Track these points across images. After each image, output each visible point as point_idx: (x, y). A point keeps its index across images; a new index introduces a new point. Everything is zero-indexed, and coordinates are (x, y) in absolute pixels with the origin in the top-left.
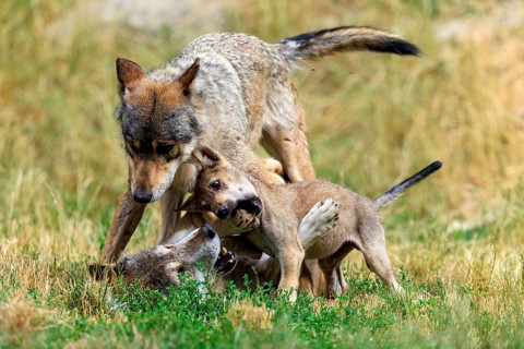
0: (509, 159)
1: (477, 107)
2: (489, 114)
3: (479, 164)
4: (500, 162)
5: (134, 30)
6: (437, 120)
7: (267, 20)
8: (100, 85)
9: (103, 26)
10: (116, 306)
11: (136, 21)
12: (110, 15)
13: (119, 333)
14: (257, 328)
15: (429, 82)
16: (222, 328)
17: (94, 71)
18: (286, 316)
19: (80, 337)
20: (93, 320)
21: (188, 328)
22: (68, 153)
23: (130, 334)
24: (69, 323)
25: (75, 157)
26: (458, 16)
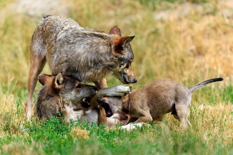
0: (185, 69)
1: (172, 47)
2: (177, 50)
3: (173, 70)
4: (181, 70)
5: (31, 16)
6: (156, 53)
7: (85, 12)
8: (17, 39)
9: (18, 14)
10: (24, 130)
11: (31, 13)
12: (20, 10)
13: (25, 141)
14: (82, 139)
15: (152, 37)
16: (68, 138)
17: (14, 33)
18: (94, 133)
19: (9, 143)
20: (14, 135)
21: (54, 139)
22: (4, 67)
23: (30, 141)
24: (5, 137)
25: (6, 69)
26: (163, 10)
